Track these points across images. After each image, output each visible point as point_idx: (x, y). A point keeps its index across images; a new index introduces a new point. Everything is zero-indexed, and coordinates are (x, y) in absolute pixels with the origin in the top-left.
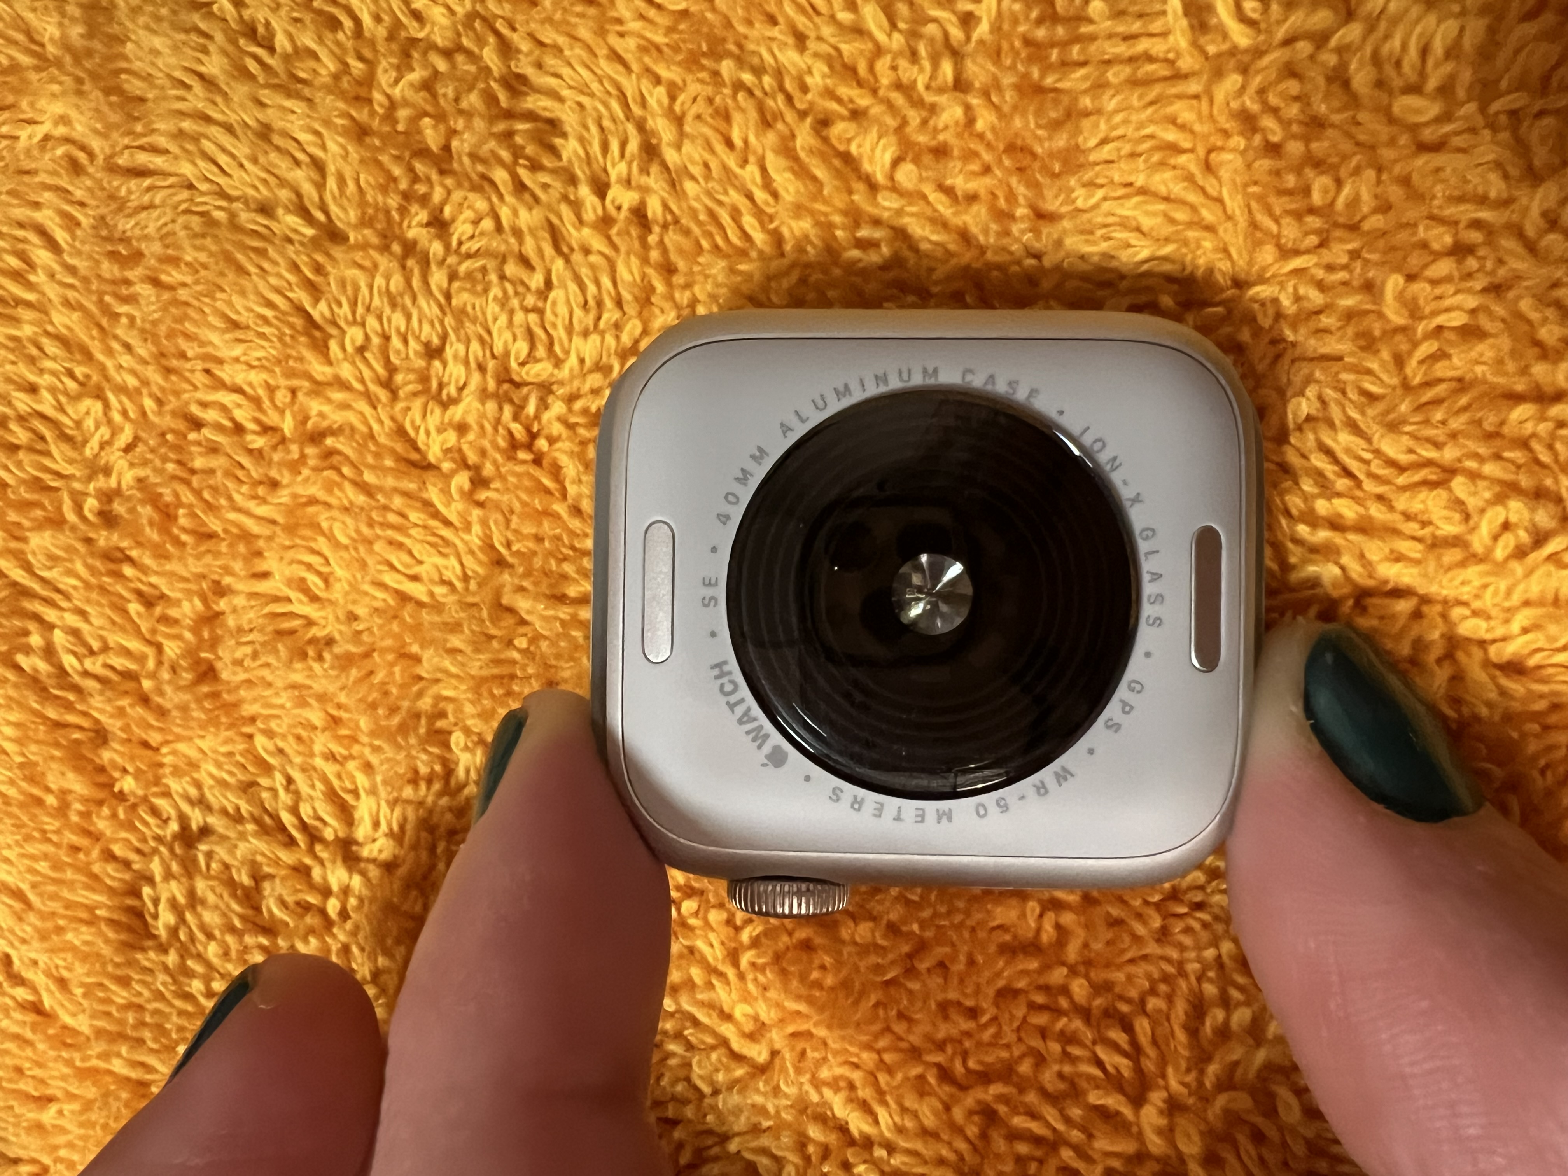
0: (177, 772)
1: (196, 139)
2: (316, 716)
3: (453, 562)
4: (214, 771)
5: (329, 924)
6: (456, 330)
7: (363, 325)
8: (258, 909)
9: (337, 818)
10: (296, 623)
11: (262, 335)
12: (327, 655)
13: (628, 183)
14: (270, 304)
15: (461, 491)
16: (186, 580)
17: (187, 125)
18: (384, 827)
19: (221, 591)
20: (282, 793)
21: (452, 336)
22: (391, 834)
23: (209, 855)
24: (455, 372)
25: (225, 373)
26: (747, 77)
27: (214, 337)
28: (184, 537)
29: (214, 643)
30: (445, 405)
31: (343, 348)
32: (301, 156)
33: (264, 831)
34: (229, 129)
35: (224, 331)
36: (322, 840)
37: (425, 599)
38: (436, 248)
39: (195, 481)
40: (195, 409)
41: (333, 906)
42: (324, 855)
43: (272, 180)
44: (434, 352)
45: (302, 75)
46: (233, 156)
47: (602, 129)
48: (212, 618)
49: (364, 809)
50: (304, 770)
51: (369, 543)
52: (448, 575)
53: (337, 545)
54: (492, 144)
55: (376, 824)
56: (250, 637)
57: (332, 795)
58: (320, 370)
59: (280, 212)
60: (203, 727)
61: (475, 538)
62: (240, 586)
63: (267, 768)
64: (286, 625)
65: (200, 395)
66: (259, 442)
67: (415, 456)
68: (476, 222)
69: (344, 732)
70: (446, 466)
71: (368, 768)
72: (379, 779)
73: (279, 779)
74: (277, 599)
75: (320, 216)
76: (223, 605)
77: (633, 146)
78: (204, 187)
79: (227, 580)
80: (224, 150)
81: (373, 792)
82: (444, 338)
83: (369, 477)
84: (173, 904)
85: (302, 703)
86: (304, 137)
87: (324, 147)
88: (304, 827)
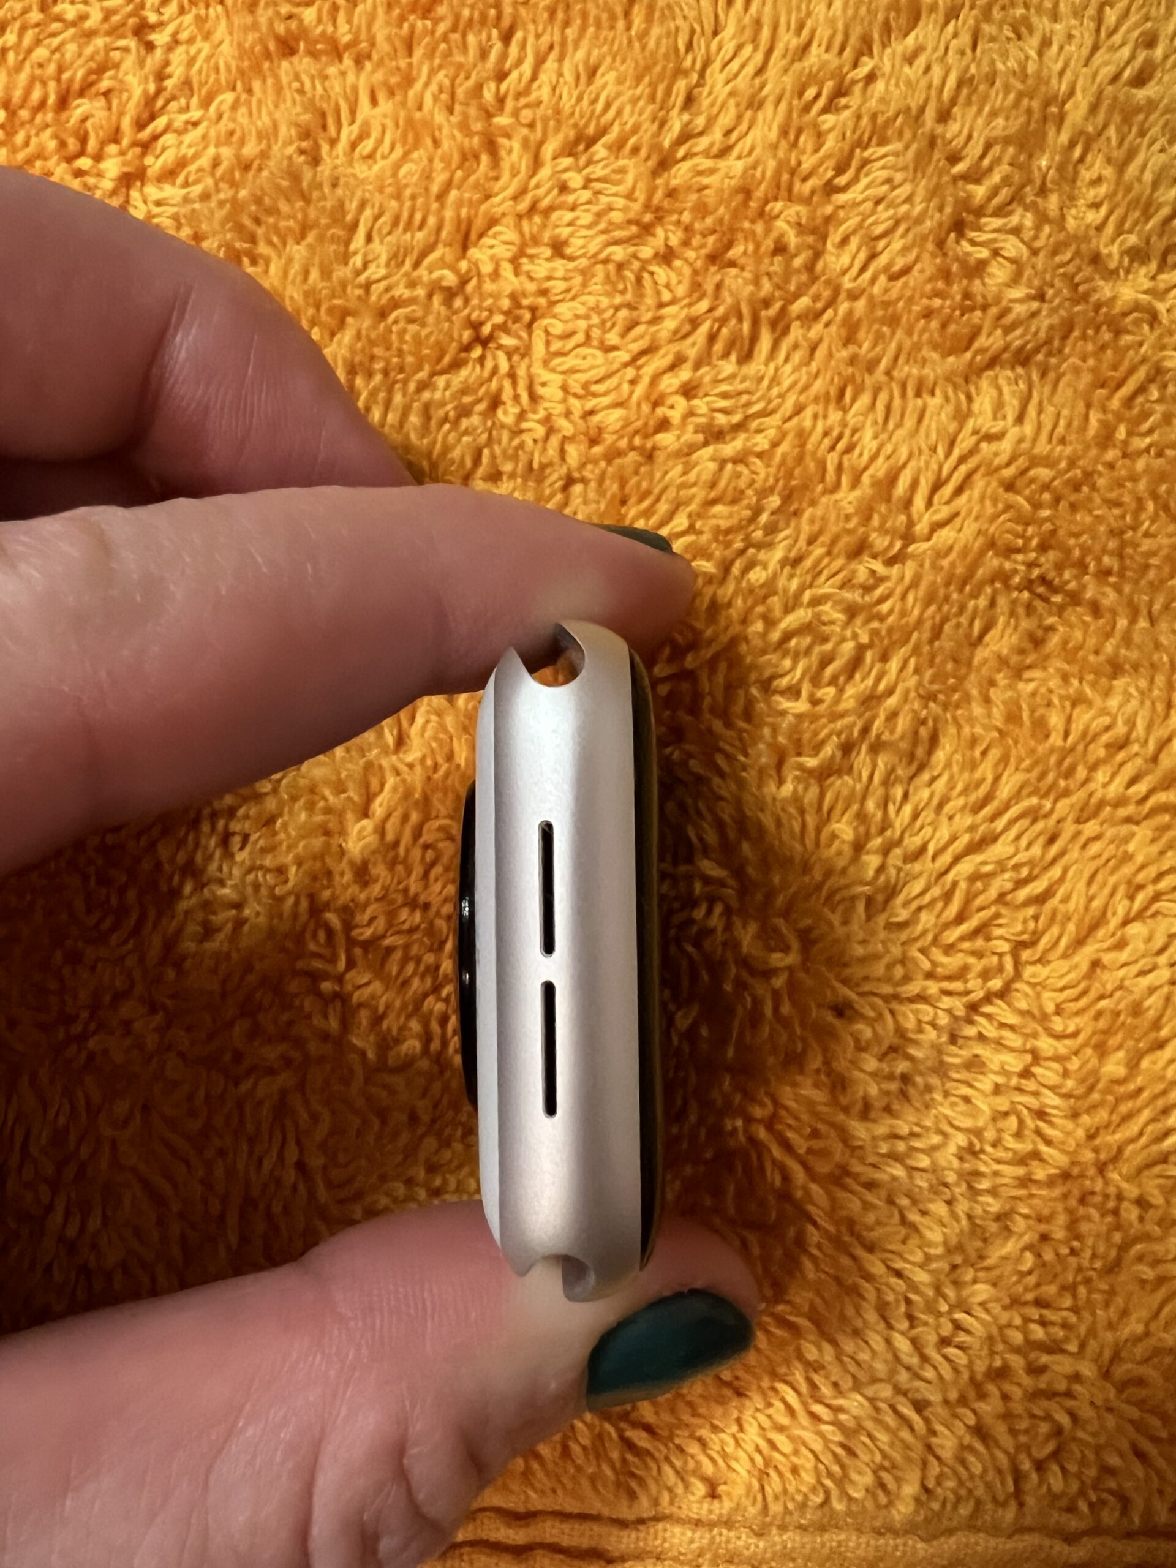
0: (200, 21)
1: (755, 40)
2: (250, 149)
3: (382, 272)
4: (203, 55)
5: (70, 160)
6: (576, 269)
7: (585, 187)
8: (81, 93)
9: (163, 167)
10: (332, 130)
11: (580, 99)
12: (302, 158)
13: (691, 413)
14: (608, 106)
15: (441, 279)
16: (369, 26)
17: (766, 33)
18: (156, 210)
19: (359, 62)
20: (184, 117)
21: (571, 265)
22: (150, 216)
23: (126, 50)
24: (540, 269)
25: (551, 64)
26: (764, 518)
27: (580, 54)
28: (406, 25)
29: (314, 54)
30: (515, 261)
31: (566, 170)
32: (734, 136)
33: (149, 101)
34: (760, 71)
35: (586, 62)
36: (144, 154)
37: (352, 247)
38: (646, 252)
39: (456, 37)
40: (519, 35)
41: (84, 163)
42: (130, 156)
43: (715, 110)
44: (558, 248)
45: (802, 139)
46: (736, 76)
47: (740, 394)
48: (336, 52)
49: (171, 192)
50: (204, 137)
51: (398, 196)
52: (372, 268)
53: (397, 166)
54: (729, 300)
55: (158, 203)
56: (319, 87)
57: (182, 163)
58: (549, 149)
59: (686, 117)
60: (240, 45)
61: (401, 291)
62: (363, 77)
63: (206, 103)
64: (330, 121)
65: (531, 40)
66: (488, 95)
67: (473, 236)
68: (668, 286)
69: (237, 175)
70: (464, 265)
71: (205, 197)
72: (197, 206)
73: (195, 114)
74: (353, 112)
75: (681, 153)
76: (348, 62)
77: (721, 419)
78: (714, 46)
79: (368, 66)
80: (743, 66)
81: (186, 200)
82: (571, 259)
83: (453, 194)
84: (83, 17)
85: (260, 136)
86: (748, 140)
87: (739, 158)
88: (155, 137)
